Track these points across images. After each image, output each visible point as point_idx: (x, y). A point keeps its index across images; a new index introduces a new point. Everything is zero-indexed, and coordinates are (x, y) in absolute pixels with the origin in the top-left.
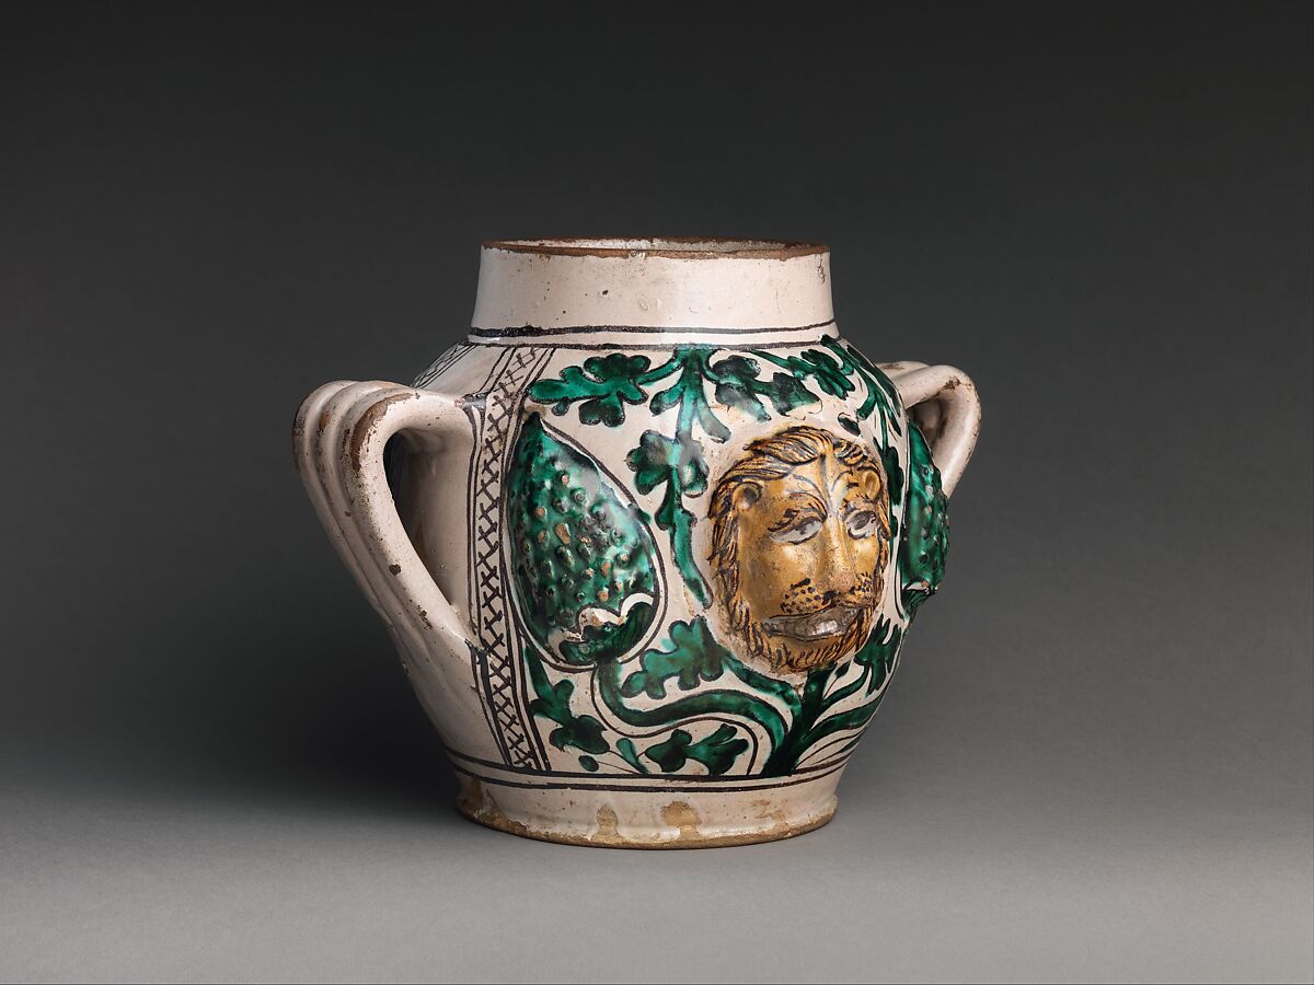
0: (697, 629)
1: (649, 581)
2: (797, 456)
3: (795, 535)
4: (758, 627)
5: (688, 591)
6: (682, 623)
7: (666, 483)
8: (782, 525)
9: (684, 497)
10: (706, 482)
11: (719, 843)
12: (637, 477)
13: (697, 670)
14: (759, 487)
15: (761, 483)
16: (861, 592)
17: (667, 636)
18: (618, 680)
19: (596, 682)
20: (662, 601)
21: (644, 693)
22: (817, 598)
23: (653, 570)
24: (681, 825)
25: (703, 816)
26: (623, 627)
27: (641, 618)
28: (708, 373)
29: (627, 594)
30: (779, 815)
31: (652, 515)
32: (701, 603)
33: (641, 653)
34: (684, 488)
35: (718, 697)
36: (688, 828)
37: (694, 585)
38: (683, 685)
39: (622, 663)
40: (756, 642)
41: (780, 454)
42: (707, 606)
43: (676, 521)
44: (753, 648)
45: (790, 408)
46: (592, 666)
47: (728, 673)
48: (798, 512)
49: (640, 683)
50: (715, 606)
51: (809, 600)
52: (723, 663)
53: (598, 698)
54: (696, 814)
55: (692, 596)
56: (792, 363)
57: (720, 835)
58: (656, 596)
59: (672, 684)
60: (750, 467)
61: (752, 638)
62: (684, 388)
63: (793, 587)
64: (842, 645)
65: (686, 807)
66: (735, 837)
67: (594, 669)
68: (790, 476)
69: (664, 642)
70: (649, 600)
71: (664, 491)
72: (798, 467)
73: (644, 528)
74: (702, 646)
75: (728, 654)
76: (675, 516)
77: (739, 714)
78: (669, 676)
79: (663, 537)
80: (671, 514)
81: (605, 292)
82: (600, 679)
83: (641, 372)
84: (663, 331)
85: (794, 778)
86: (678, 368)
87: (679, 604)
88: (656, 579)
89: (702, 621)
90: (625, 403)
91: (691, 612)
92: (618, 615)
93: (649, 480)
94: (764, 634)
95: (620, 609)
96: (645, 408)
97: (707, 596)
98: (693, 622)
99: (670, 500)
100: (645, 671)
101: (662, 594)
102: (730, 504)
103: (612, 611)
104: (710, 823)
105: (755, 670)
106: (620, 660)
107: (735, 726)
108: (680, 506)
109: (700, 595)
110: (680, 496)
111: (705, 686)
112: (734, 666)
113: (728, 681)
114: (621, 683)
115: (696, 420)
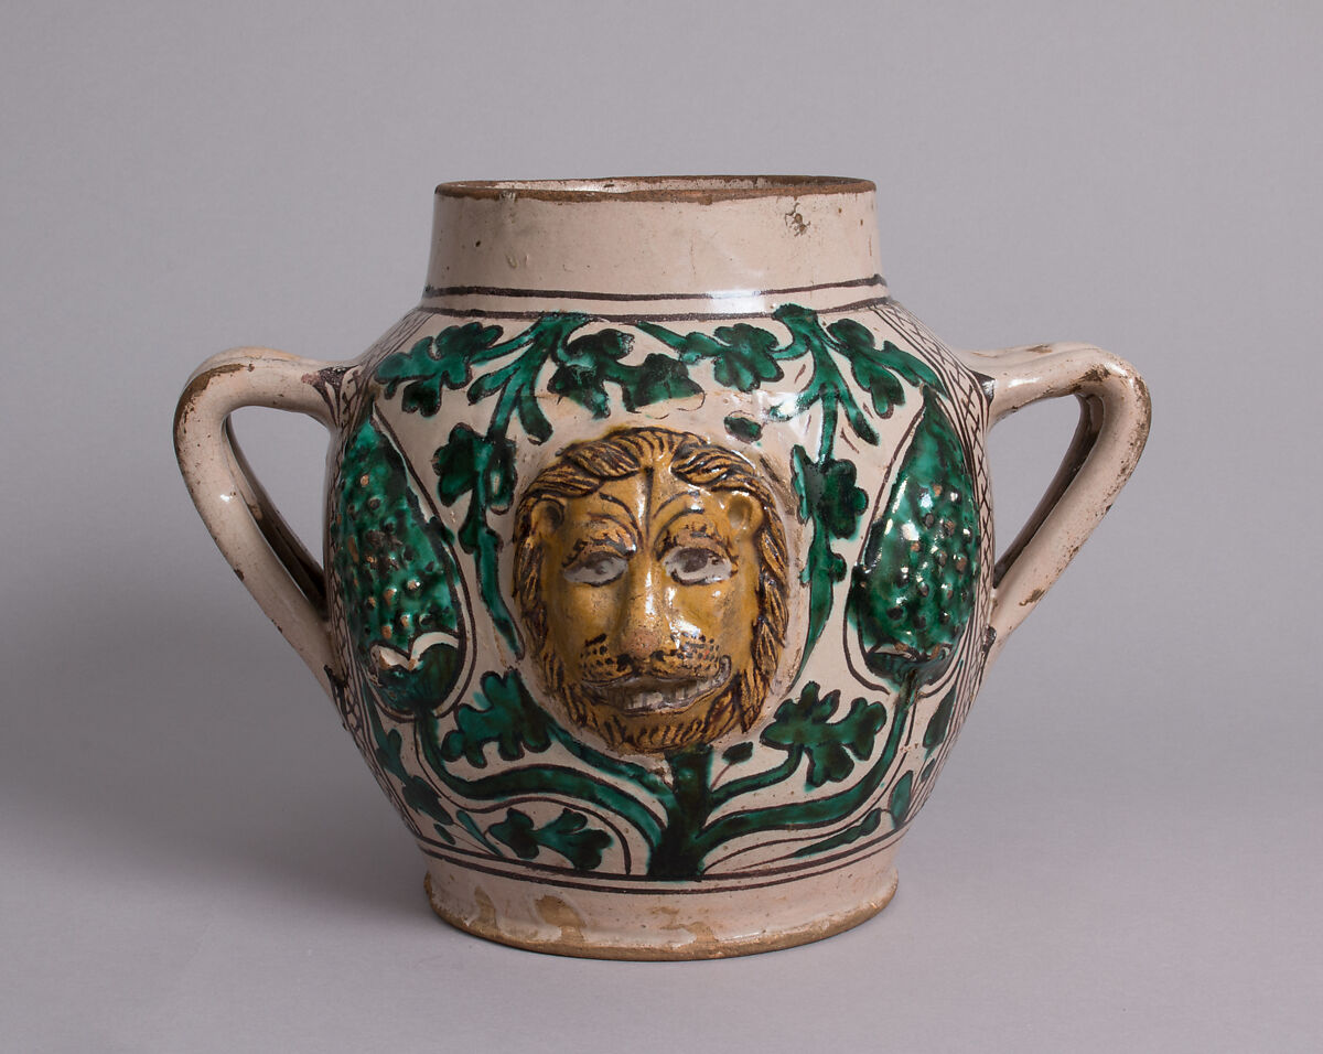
0: (510, 682)
1: (451, 617)
2: (607, 468)
3: (589, 574)
4: (578, 690)
5: (500, 635)
6: (493, 674)
7: (469, 495)
8: (571, 560)
9: (489, 513)
10: (512, 496)
11: (607, 955)
12: (440, 483)
13: (518, 738)
14: (562, 507)
15: (563, 501)
16: (675, 659)
17: (479, 689)
18: (436, 738)
19: (418, 737)
20: (470, 644)
21: (464, 759)
22: (609, 661)
23: (456, 603)
24: (563, 924)
25: (586, 917)
26: (422, 674)
27: (447, 663)
28: (560, 352)
29: (419, 633)
30: (698, 927)
31: (455, 533)
32: (513, 652)
33: (454, 707)
34: (489, 500)
35: (548, 774)
36: (570, 930)
37: (504, 626)
38: (506, 754)
39: (438, 718)
40: (578, 710)
41: (586, 464)
42: (520, 657)
43: (480, 543)
44: (575, 717)
45: (644, 402)
46: (412, 717)
47: (555, 744)
48: (586, 544)
49: (457, 745)
50: (527, 657)
51: (599, 663)
52: (549, 731)
53: (422, 757)
54: (577, 914)
55: (504, 641)
56: (690, 343)
57: (609, 944)
58: (461, 636)
59: (491, 750)
60: (551, 479)
61: (571, 705)
62: (515, 371)
63: (588, 644)
64: (708, 723)
65: (560, 903)
66: (627, 950)
67: (415, 720)
68: (596, 495)
69: (477, 696)
70: (453, 642)
71: (468, 503)
72: (609, 483)
73: (447, 550)
74: (519, 707)
75: (551, 720)
76: (480, 537)
77: (582, 798)
78: (488, 740)
79: (467, 562)
80: (475, 534)
81: (478, 244)
82: (421, 734)
83: (484, 346)
84: (531, 295)
85: (705, 885)
86: (527, 343)
87: (490, 652)
88: (460, 616)
89: (516, 674)
90: (445, 387)
91: (503, 662)
92: (408, 658)
93: (453, 487)
94: (585, 700)
95: (410, 651)
96: (461, 394)
97: (518, 643)
98: (506, 675)
99: (474, 518)
100: (460, 731)
101: (469, 635)
102: (529, 526)
103: (398, 650)
104: (596, 928)
105: (588, 744)
106: (435, 712)
107: (584, 814)
108: (485, 524)
109: (512, 642)
110: (484, 511)
111: (530, 758)
112: (562, 736)
113: (556, 755)
114: (441, 741)
115: (515, 413)
